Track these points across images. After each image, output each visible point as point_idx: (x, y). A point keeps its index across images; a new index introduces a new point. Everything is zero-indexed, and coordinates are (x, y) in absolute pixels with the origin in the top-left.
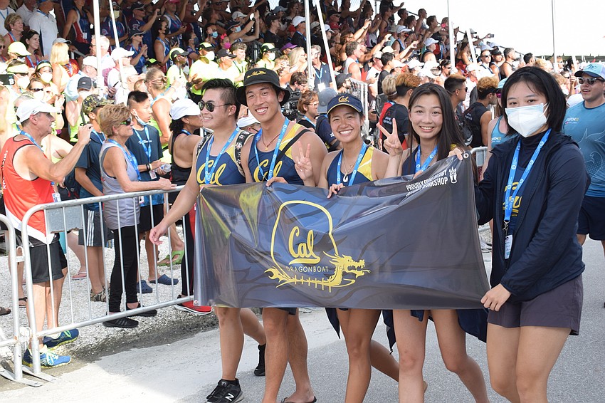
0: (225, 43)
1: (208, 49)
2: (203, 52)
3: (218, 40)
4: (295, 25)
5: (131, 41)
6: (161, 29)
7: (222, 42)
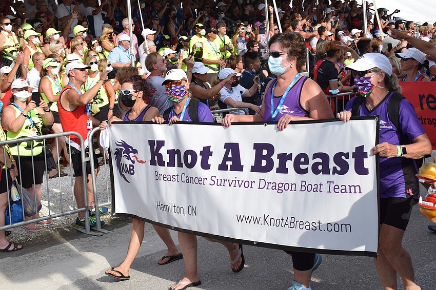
0: (213, 23)
1: (202, 28)
2: (198, 30)
3: (209, 22)
4: (260, 9)
5: (152, 23)
6: (170, 15)
7: (211, 23)
